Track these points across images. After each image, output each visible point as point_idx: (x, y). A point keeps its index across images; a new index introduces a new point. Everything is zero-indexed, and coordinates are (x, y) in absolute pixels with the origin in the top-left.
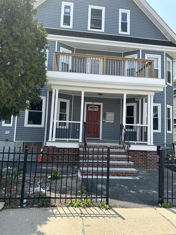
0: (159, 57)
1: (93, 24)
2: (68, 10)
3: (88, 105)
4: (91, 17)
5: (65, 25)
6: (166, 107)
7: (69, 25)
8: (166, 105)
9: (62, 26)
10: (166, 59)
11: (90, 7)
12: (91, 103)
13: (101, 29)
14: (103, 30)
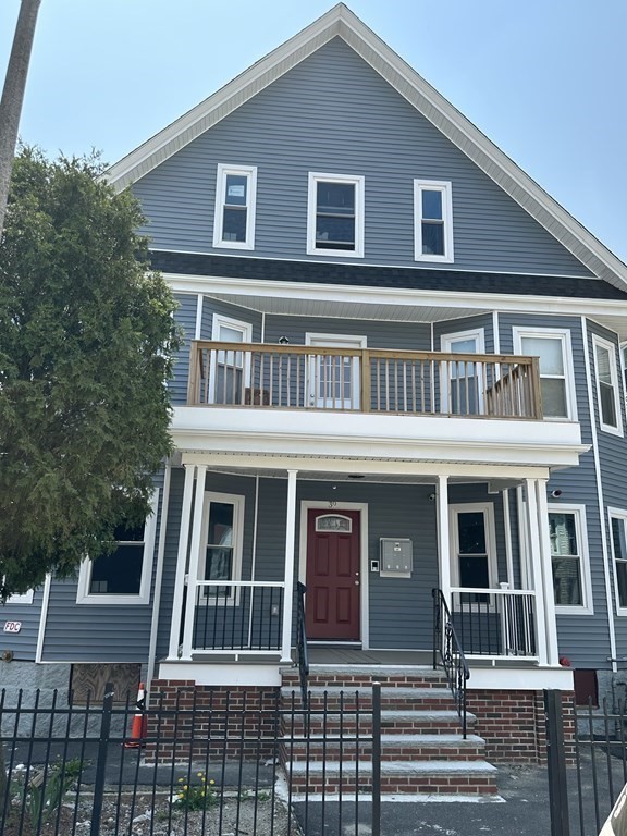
0: (565, 335)
1: (326, 234)
2: (237, 191)
3: (312, 513)
4: (318, 210)
5: (230, 240)
6: (606, 514)
7: (242, 238)
8: (606, 508)
9: (220, 243)
10: (590, 342)
11: (314, 178)
12: (325, 505)
13: (352, 248)
14: (359, 251)
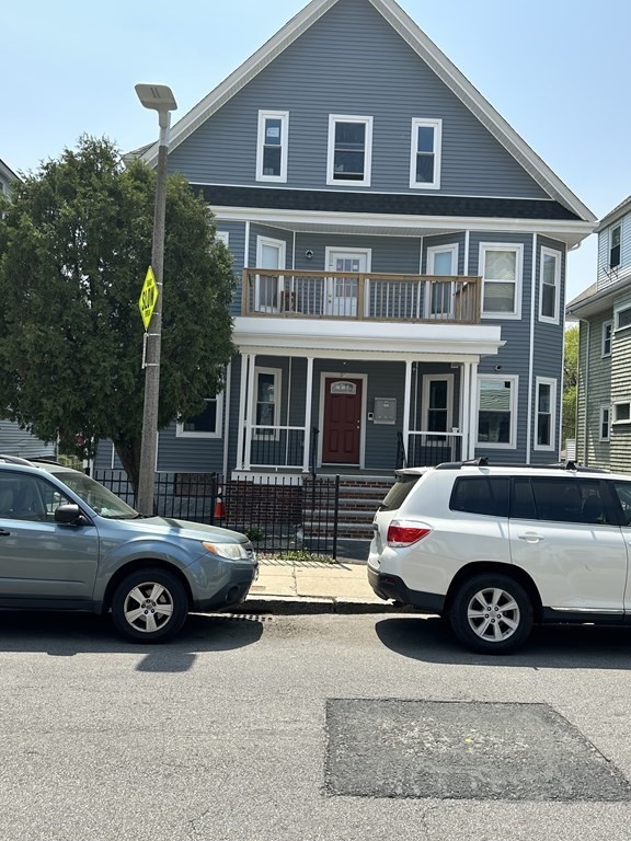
0: (519, 248)
1: (342, 166)
2: (273, 132)
3: (329, 381)
4: (336, 147)
5: (269, 174)
6: (534, 382)
7: (277, 172)
8: (534, 378)
9: (262, 177)
10: (538, 253)
11: (333, 119)
12: (337, 375)
13: (361, 178)
14: (366, 182)
